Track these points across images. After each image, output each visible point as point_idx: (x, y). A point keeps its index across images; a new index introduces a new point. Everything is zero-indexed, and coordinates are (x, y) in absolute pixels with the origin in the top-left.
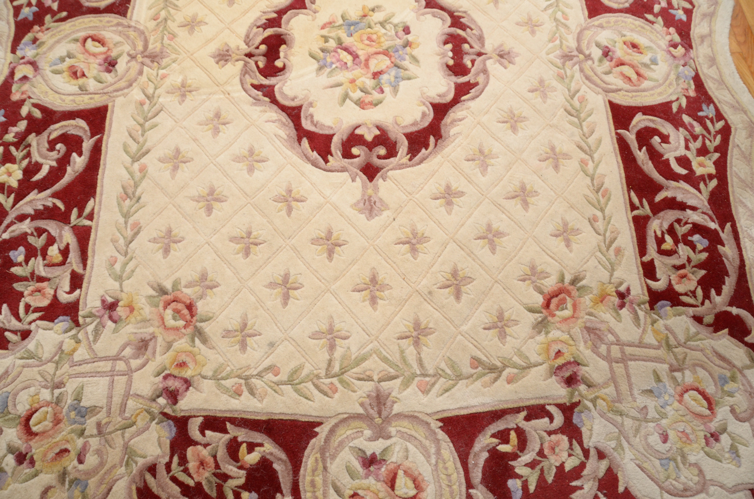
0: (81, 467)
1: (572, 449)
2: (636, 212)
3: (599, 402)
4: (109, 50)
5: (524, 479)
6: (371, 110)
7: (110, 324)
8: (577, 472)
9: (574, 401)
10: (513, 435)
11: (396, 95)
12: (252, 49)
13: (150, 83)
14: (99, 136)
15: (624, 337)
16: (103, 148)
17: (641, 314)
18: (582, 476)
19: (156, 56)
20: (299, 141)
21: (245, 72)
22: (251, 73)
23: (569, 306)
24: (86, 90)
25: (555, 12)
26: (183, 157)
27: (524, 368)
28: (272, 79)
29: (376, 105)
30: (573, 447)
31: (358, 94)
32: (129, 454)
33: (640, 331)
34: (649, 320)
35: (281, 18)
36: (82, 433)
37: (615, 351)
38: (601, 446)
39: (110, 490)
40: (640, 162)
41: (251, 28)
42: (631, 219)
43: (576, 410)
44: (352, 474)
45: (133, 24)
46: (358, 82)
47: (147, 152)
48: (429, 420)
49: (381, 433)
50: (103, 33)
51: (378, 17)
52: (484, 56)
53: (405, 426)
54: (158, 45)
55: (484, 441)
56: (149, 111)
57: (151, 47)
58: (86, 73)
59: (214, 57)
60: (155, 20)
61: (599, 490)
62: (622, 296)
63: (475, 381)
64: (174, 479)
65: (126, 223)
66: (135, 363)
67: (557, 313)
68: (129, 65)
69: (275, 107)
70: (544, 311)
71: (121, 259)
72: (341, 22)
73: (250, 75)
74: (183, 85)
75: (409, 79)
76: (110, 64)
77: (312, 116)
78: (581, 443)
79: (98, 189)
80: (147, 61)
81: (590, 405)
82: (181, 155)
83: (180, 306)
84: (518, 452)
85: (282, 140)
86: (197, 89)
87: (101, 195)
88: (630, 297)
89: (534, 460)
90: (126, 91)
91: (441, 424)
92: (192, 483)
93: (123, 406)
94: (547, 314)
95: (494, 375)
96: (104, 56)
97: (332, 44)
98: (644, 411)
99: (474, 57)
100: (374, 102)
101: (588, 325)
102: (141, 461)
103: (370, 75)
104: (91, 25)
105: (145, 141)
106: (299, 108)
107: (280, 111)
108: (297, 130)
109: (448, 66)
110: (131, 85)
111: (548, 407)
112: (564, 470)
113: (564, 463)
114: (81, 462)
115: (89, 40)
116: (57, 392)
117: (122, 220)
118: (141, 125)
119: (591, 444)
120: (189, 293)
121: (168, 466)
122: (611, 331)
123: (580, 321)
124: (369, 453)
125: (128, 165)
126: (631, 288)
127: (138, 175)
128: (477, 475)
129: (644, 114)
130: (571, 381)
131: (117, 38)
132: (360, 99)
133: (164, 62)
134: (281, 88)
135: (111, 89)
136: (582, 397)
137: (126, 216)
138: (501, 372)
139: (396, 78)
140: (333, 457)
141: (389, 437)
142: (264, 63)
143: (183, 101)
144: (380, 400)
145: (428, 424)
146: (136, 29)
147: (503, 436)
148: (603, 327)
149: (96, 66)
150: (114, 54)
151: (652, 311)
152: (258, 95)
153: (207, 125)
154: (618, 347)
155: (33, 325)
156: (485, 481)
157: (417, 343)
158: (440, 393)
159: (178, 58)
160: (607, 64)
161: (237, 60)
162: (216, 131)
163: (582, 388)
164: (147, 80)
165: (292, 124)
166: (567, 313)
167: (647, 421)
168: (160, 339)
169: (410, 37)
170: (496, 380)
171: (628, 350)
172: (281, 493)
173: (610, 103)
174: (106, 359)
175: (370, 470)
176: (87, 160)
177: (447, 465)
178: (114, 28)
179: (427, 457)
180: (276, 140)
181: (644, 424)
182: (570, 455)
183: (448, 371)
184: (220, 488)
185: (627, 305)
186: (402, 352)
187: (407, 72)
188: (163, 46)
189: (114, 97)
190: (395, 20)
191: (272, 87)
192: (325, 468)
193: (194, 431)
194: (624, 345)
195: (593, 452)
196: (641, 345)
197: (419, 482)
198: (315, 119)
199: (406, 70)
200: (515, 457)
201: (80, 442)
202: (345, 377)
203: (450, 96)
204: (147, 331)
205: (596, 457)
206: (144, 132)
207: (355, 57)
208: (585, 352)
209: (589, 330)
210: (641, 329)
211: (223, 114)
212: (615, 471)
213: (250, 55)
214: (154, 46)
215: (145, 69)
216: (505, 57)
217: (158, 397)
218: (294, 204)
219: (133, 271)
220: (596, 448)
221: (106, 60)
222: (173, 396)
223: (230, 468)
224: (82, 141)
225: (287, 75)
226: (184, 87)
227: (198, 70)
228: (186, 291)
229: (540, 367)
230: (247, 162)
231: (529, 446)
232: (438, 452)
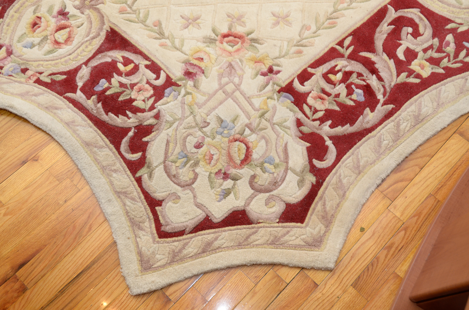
1: (148, 100)
2: (338, 47)
5: (111, 86)
8: (136, 110)
9: (178, 83)
10: (131, 66)
15: (243, 86)
17: (269, 87)
18: (136, 114)
23: (236, 47)
27: (175, 48)
30: (150, 99)
33: (257, 94)
34: (269, 94)
37: (230, 88)
38: (163, 113)
40: (378, 30)
42: (330, 47)
43: (173, 87)
44: (50, 10)
48: (106, 21)
49: (81, 8)
53: (94, 16)
55: (117, 55)
61: (135, 127)
62: (271, 70)
63: (147, 29)
67: (225, 44)
70: (219, 36)
78: (156, 101)
81: (183, 92)
84: (124, 74)
88: (274, 76)
89: (126, 84)
91: (109, 30)
94: (219, 39)
95: (158, 36)
98: (206, 124)
101: (233, 63)
111: (162, 72)
112: (132, 103)
113: (137, 100)
119: (159, 107)
122: (241, 77)
123: (232, 58)
124: (67, 10)
126: (281, 73)
128: (95, 63)
130: (189, 74)
136: (184, 86)
138: (163, 38)
141: (82, 13)
145: (104, 24)
147: (127, 62)
148: (239, 72)
151: (278, 93)
154: (234, 87)
156: (95, 68)
158: (125, 18)
163: (190, 83)
166: (229, 48)
167: (201, 130)
170: (156, 38)
171: (237, 94)
175: (58, 16)
177: (89, 46)
179: (86, 35)
181: (197, 129)
182: (144, 101)
183: (141, 15)
185: (267, 77)
194: (238, 89)
195: (155, 111)
196: (248, 99)
197: (69, 40)
200: (120, 74)
205: (154, 114)
208: (214, 71)
209: (230, 66)
210: (259, 93)
212: (153, 130)
220: (159, 111)
229: (183, 55)
231: (131, 77)
232: (93, 38)
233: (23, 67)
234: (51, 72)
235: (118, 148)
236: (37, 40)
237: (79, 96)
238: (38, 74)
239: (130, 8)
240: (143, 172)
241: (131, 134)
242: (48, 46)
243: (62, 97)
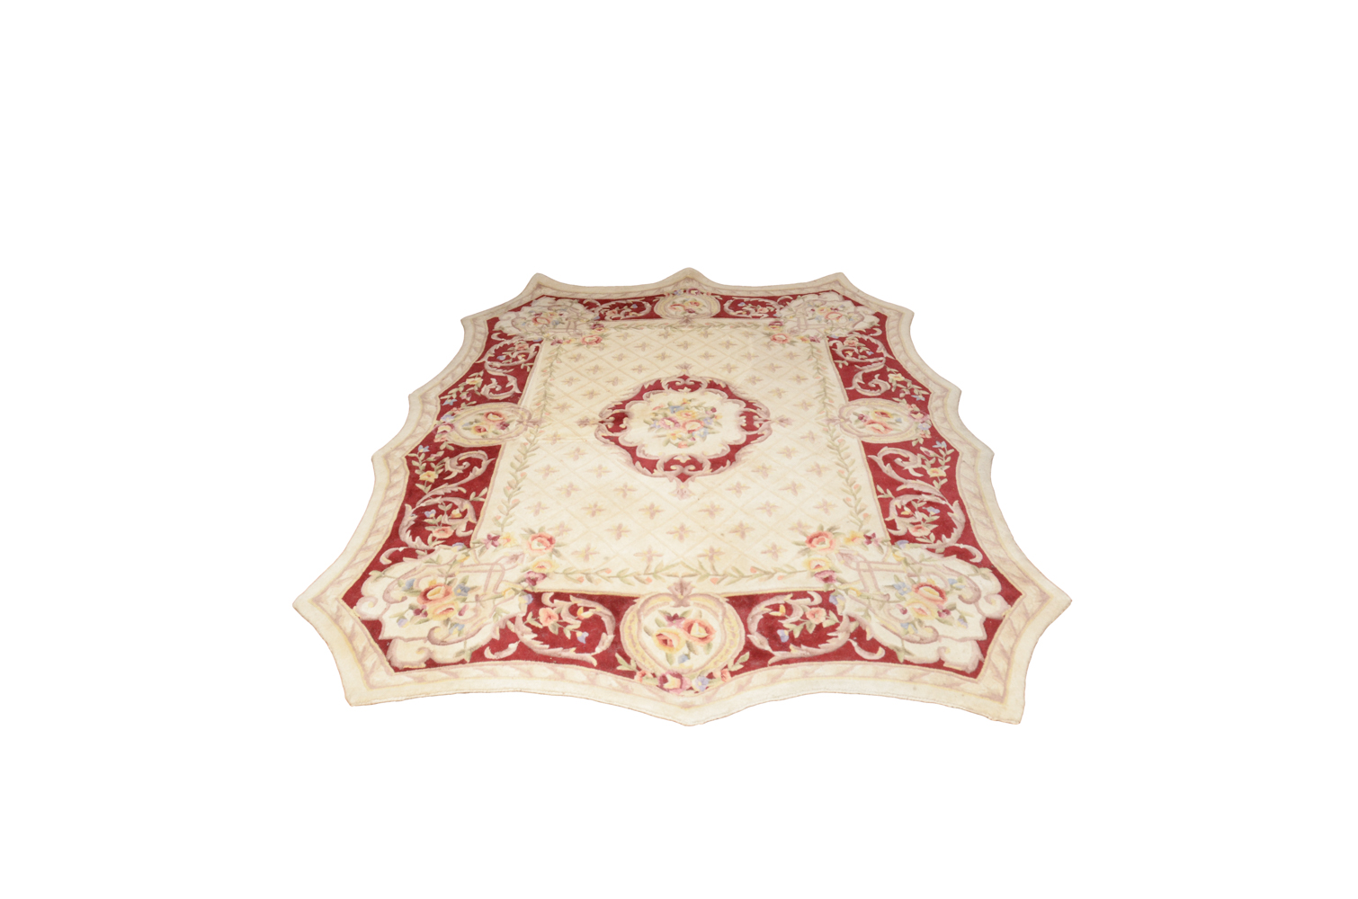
0: (461, 618)
1: (828, 616)
2: (881, 496)
3: (850, 592)
4: (504, 419)
5: (790, 630)
6: (686, 448)
7: (492, 547)
8: (833, 628)
9: (830, 589)
10: (782, 607)
11: (704, 441)
12: (604, 419)
13: (532, 435)
14: (494, 459)
15: (870, 559)
16: (496, 465)
17: (884, 547)
18: (836, 631)
19: (536, 422)
20: (634, 463)
21: (598, 431)
22: (602, 430)
24: (487, 437)
26: (553, 469)
27: (791, 573)
28: (618, 433)
29: (689, 446)
30: (830, 614)
31: (677, 441)
32: (496, 612)
33: (884, 556)
34: (891, 550)
35: (625, 405)
36: (464, 600)
37: (864, 566)
38: (852, 615)
39: (480, 630)
40: (885, 471)
41: (604, 409)
42: (876, 499)
43: (831, 595)
44: (658, 623)
46: (677, 435)
48: (718, 597)
49: (681, 603)
51: (694, 404)
52: (769, 421)
53: (701, 600)
55: (759, 611)
56: (530, 448)
57: (533, 417)
58: (487, 430)
59: (577, 423)
60: (537, 405)
61: (850, 637)
62: (869, 538)
63: (753, 578)
64: (528, 625)
66: (507, 567)
69: (618, 447)
70: (807, 544)
71: (503, 516)
72: (667, 406)
73: (601, 432)
74: (555, 436)
76: (504, 426)
77: (644, 451)
78: (835, 613)
79: (491, 483)
80: (530, 424)
81: (843, 592)
82: (551, 469)
83: (543, 539)
84: (786, 616)
85: (621, 462)
86: (564, 438)
87: (493, 486)
88: (875, 538)
89: (799, 620)
90: (515, 438)
91: (728, 599)
92: (541, 627)
93: (497, 587)
94: (810, 546)
95: (767, 576)
97: (660, 417)
98: (887, 596)
99: (762, 422)
100: (688, 444)
101: (842, 552)
102: (504, 615)
103: (686, 432)
107: (622, 449)
108: (632, 457)
109: (742, 427)
110: (517, 436)
111: (809, 593)
112: (823, 627)
113: (822, 623)
114: (460, 614)
115: (491, 414)
116: (449, 579)
118: (524, 454)
119: (843, 613)
120: (550, 533)
121: (524, 618)
122: (860, 555)
123: (835, 550)
124: (673, 614)
125: (514, 473)
126: (876, 534)
128: (754, 627)
129: (889, 447)
130: (826, 580)
132: (678, 443)
133: (542, 425)
134: (623, 438)
135: (504, 437)
136: (836, 588)
138: (774, 574)
139: (705, 432)
140: (646, 615)
141: (687, 605)
142: (612, 426)
143: (554, 443)
144: (682, 587)
145: (718, 600)
147: (776, 608)
148: (853, 553)
149: (495, 426)
150: (507, 421)
151: (893, 545)
152: (606, 441)
153: (570, 455)
154: (865, 564)
155: (437, 548)
156: (760, 630)
157: (711, 558)
158: (725, 584)
159: (552, 423)
160: (861, 423)
161: (593, 425)
162: (577, 458)
163: (837, 583)
164: (529, 433)
165: (629, 455)
167: (888, 601)
168: (527, 555)
170: (769, 578)
171: (874, 565)
172: (606, 632)
173: (863, 442)
174: (487, 564)
175: (672, 623)
176: (484, 470)
177: (731, 621)
179: (715, 614)
180: (617, 462)
181: (887, 604)
182: (827, 619)
183: (734, 573)
184: (561, 630)
186: (700, 563)
189: (506, 441)
190: (706, 405)
191: (617, 438)
192: (640, 621)
193: (546, 599)
194: (870, 562)
195: (845, 618)
197: (709, 630)
198: (646, 452)
199: (712, 429)
200: (783, 618)
201: (461, 605)
202: (659, 574)
203: (743, 441)
204: (516, 551)
205: (848, 620)
206: (525, 457)
207: (676, 423)
208: (839, 565)
209: (843, 554)
211: (581, 450)
212: (863, 628)
213: (602, 422)
214: (535, 417)
215: (529, 428)
216: (785, 421)
217: (522, 581)
218: (628, 492)
219: (512, 522)
220: (848, 616)
221: (501, 423)
222: (534, 582)
223: (568, 618)
224: (482, 461)
225: (628, 431)
227: (566, 429)
228: (547, 532)
229: (803, 573)
230: (597, 472)
231: (794, 613)
232: (724, 614)
233: (706, 675)
234: (732, 661)
235: (861, 659)
236: (686, 650)
237: (779, 655)
238: (726, 670)
239: (717, 575)
240: (901, 657)
241: (855, 644)
242: (699, 647)
243: (769, 667)
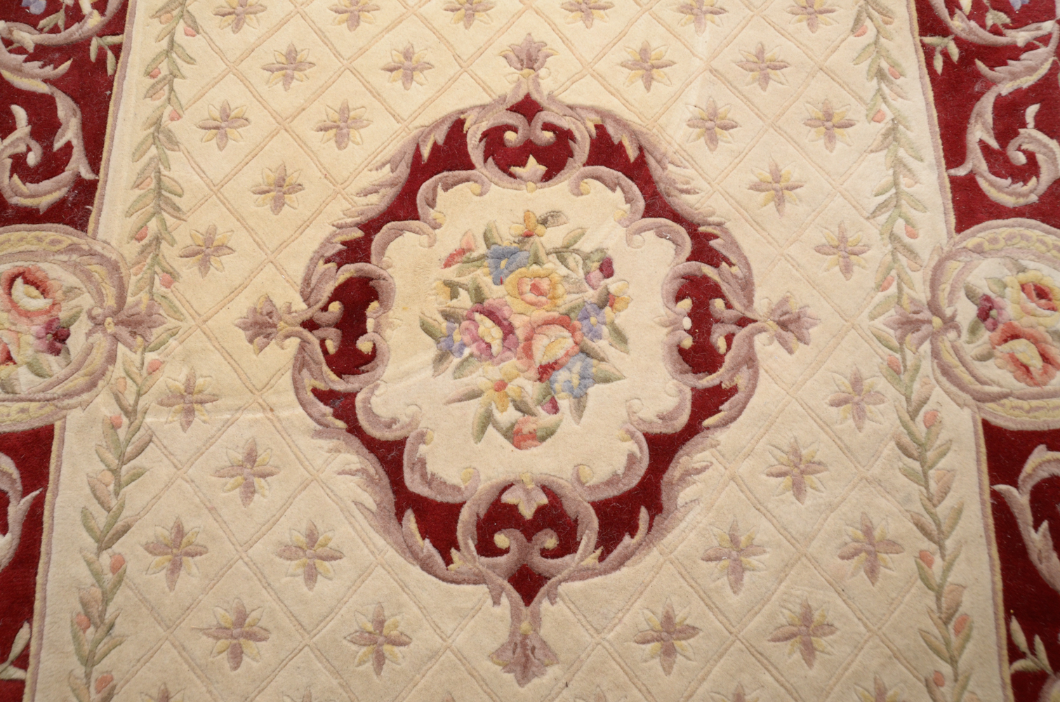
2: (1020, 665)
4: (54, 305)
6: (534, 450)
11: (580, 417)
12: (314, 312)
13: (129, 382)
14: (37, 492)
16: (46, 518)
19: (139, 323)
20: (399, 515)
21: (301, 363)
22: (313, 365)
24: (14, 393)
25: (891, 220)
26: (190, 543)
28: (352, 378)
29: (543, 439)
31: (508, 416)
35: (371, 240)
40: (1034, 557)
41: (313, 262)
42: (1008, 681)
45: (98, 248)
46: (511, 389)
47: (125, 530)
50: (44, 266)
51: (552, 237)
52: (750, 326)
54: (144, 296)
56: (128, 442)
57: (130, 300)
58: (13, 355)
59: (245, 329)
60: (139, 240)
65: (88, 675)
68: (91, 340)
69: (356, 442)
72: (482, 249)
73: (310, 370)
74: (189, 389)
75: (607, 380)
76: (57, 337)
77: (423, 463)
79: (37, 605)
80: (124, 332)
82: (185, 540)
85: (367, 513)
86: (214, 398)
87: (43, 617)
90: (85, 396)
96: (44, 319)
97: (465, 301)
99: (733, 328)
100: (539, 434)
103: (533, 373)
104: (21, 249)
105: (122, 507)
106: (400, 444)
107: (366, 451)
108: (395, 492)
109: (681, 351)
110: (92, 385)
115: (19, 281)
117: (80, 671)
118: (115, 472)
125: (92, 556)
127: (109, 577)
129: (1051, 448)
131: (71, 280)
132: (513, 425)
133: (156, 334)
134: (367, 401)
135: (58, 390)
137: (89, 661)
139: (582, 377)
142: (337, 344)
143: (189, 423)
146: (103, 260)
149: (31, 339)
150: (63, 315)
152: (324, 415)
153: (233, 476)
159: (180, 327)
160: (985, 335)
161: (287, 337)
162: (249, 491)
164: (123, 374)
165: (386, 481)
169: (613, 285)
173: (986, 424)
176: (16, 542)
178: (64, 257)
180: (357, 513)
187: (603, 366)
188: (153, 299)
189: (64, 408)
190: (586, 246)
191: (351, 396)
198: (430, 468)
199: (602, 360)
203: (683, 419)
206: (119, 486)
207: (508, 330)
211: (262, 456)
213: (310, 325)
214: (136, 299)
215: (121, 348)
216: (792, 327)
218: (387, 648)
221: (49, 326)
224: (7, 503)
225: (379, 370)
226: (191, 393)
227: (217, 357)
230: (304, 560)
